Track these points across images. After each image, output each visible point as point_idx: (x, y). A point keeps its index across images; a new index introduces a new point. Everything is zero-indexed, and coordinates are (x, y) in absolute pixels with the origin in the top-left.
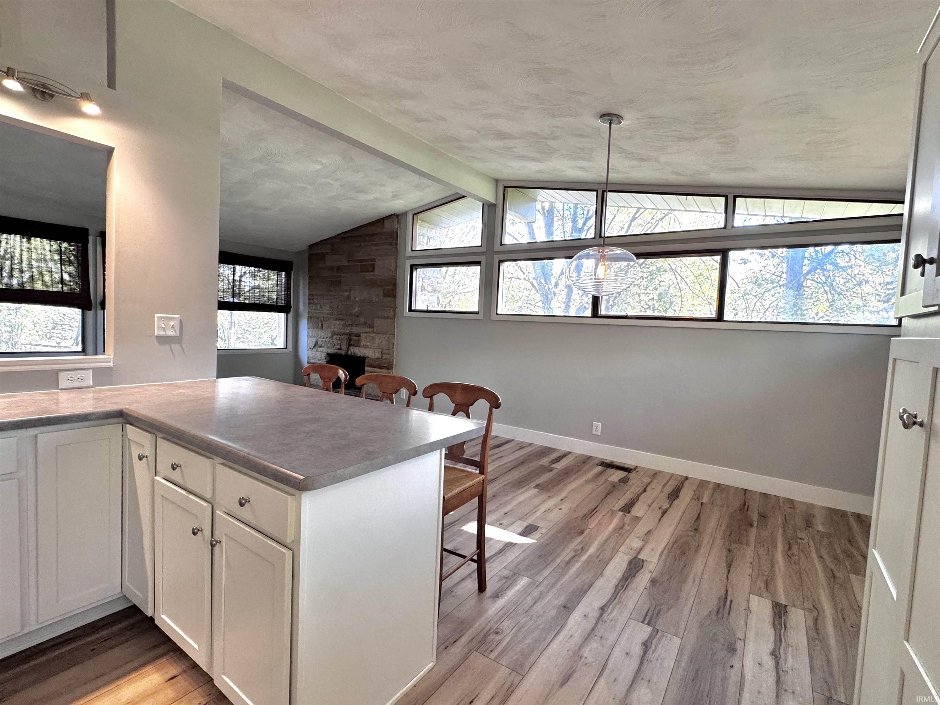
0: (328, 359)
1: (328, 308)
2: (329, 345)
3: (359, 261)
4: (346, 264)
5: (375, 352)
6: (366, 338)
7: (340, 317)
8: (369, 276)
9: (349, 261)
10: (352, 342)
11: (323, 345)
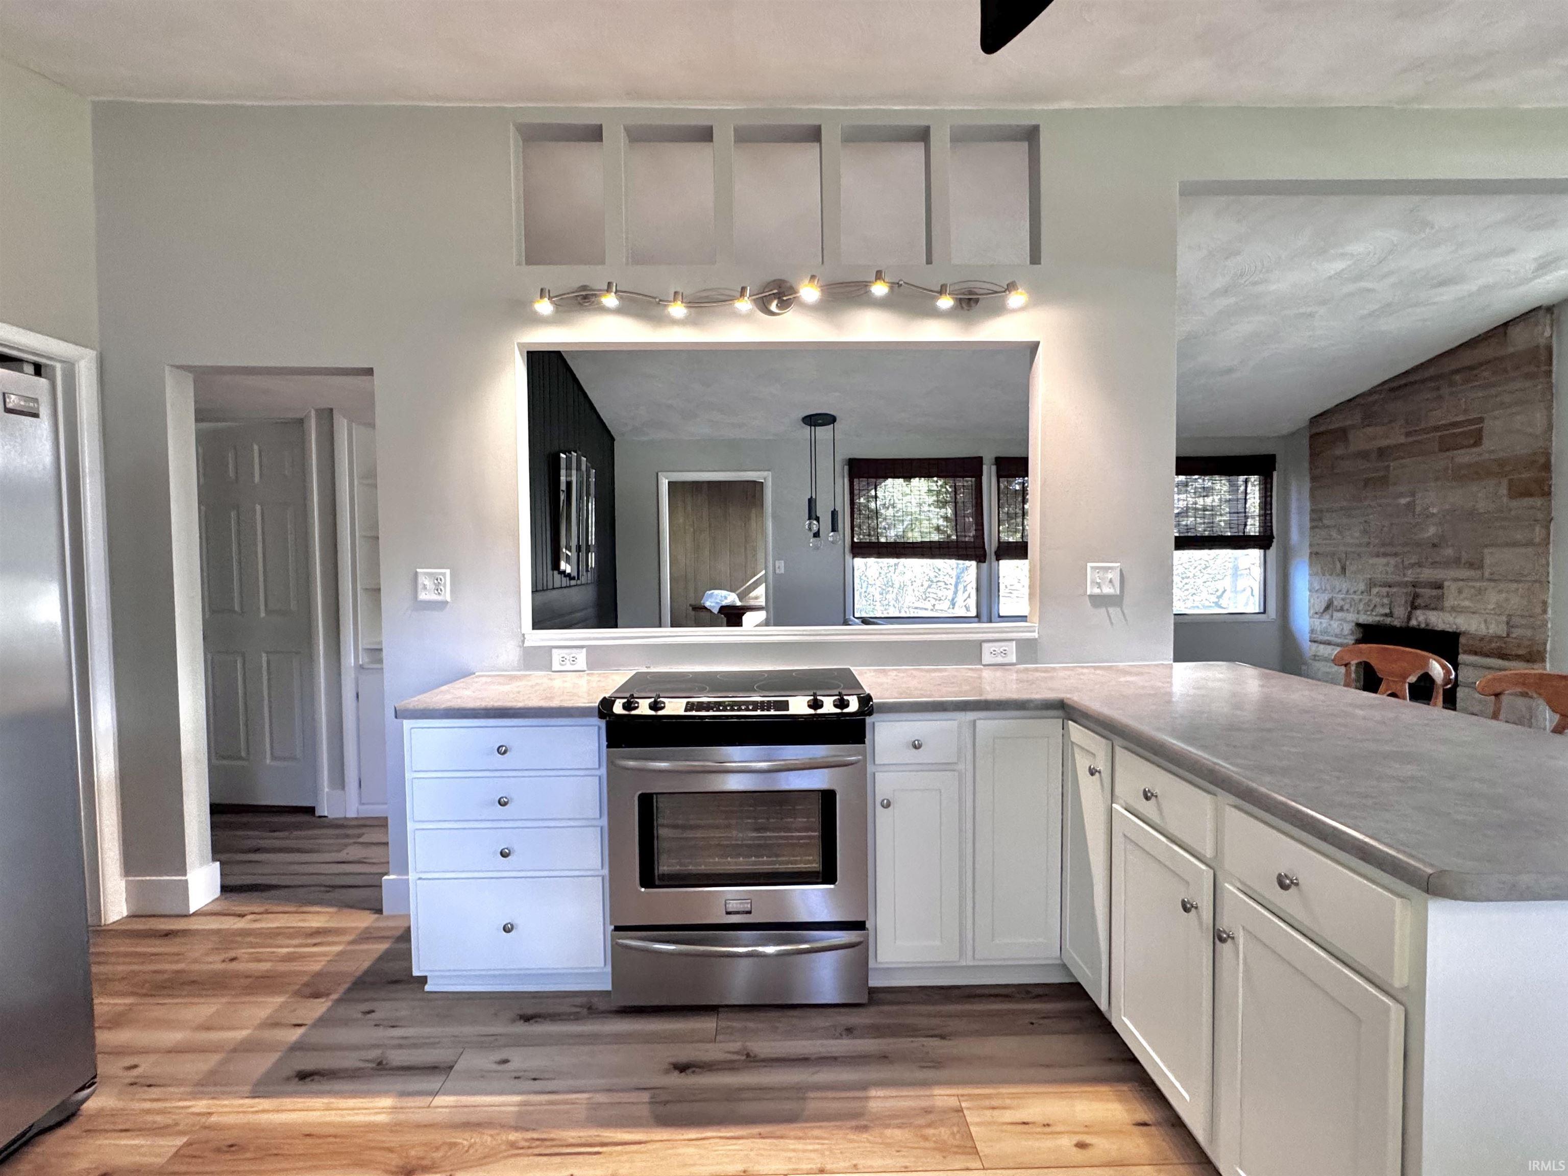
0: (1359, 635)
1: (1357, 534)
2: (1361, 607)
3: (1436, 429)
4: (1402, 440)
5: (1485, 621)
6: (1460, 591)
7: (1389, 549)
8: (1464, 457)
9: (1408, 434)
10: (1419, 601)
11: (1346, 607)
